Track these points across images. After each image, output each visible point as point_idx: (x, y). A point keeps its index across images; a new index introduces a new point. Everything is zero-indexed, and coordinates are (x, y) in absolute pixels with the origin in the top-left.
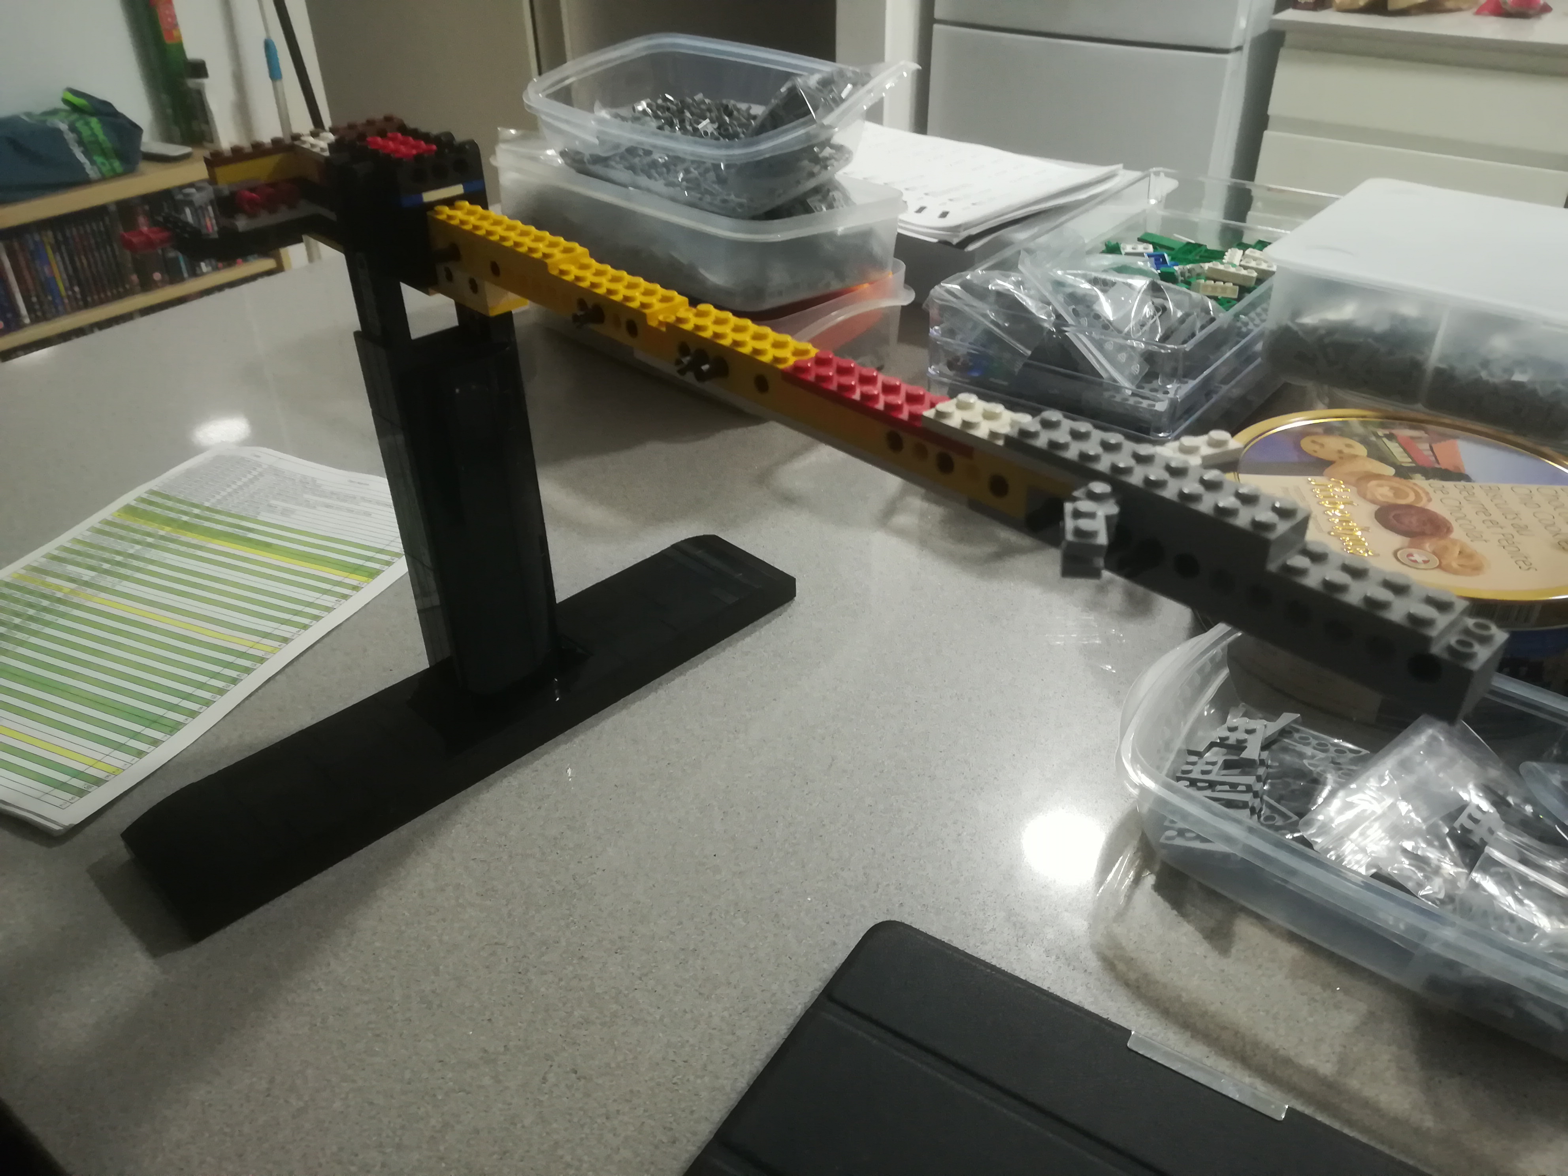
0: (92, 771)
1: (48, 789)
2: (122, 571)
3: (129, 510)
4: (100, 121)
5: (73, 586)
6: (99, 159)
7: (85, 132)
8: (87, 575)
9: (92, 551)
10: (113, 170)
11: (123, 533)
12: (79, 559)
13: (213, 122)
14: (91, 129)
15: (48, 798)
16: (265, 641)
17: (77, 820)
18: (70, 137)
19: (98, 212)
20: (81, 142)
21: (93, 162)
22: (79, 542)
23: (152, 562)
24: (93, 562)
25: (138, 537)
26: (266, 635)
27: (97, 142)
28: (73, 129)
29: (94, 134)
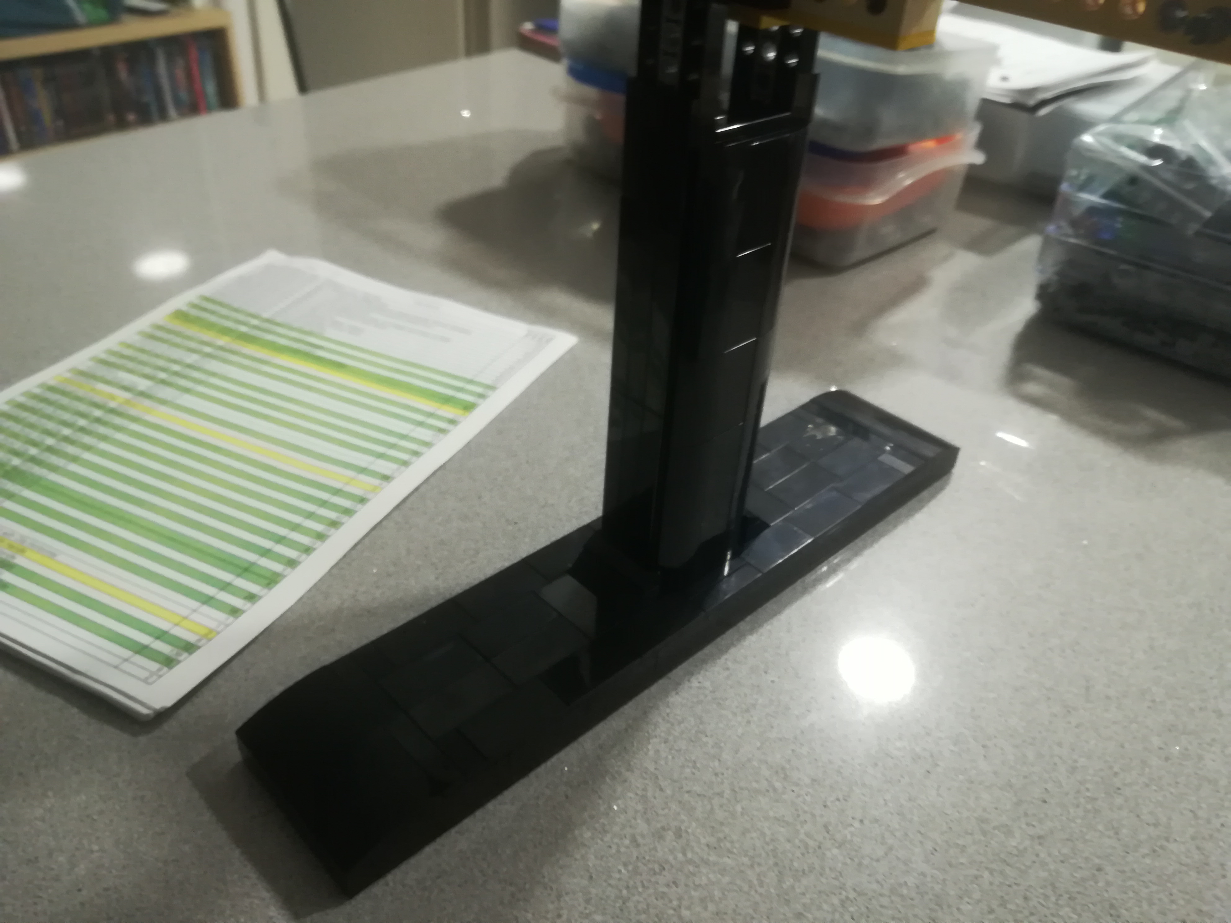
0: (177, 632)
1: (126, 653)
2: (182, 382)
3: (180, 315)
5: (127, 395)
8: (143, 384)
9: (144, 357)
11: (178, 340)
12: (131, 365)
15: (126, 666)
16: (362, 477)
17: (168, 701)
22: (129, 346)
23: (214, 374)
24: (147, 370)
25: (193, 345)
26: (363, 470)
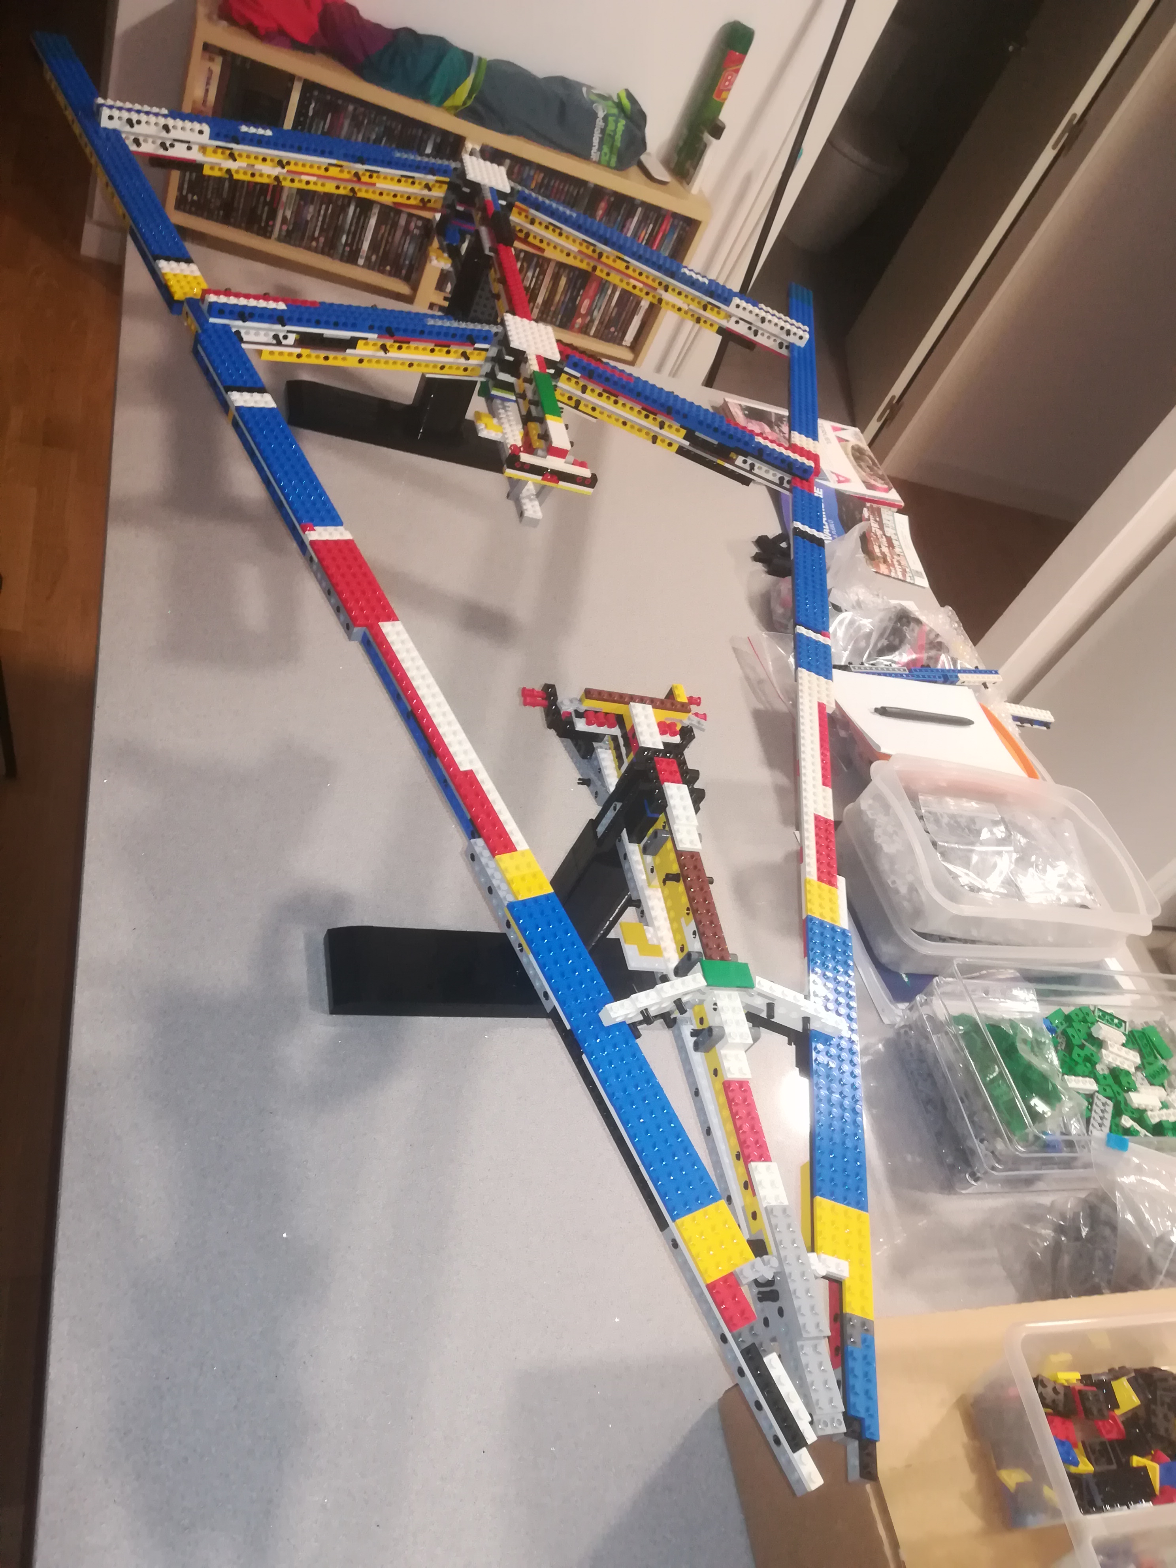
4: (626, 126)
6: (606, 149)
7: (611, 127)
10: (609, 161)
13: (698, 172)
14: (616, 127)
18: (599, 123)
19: (580, 183)
20: (603, 131)
21: (600, 149)
27: (613, 137)
28: (605, 119)
29: (615, 131)
